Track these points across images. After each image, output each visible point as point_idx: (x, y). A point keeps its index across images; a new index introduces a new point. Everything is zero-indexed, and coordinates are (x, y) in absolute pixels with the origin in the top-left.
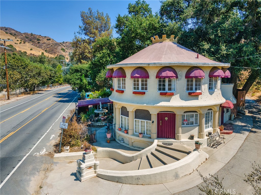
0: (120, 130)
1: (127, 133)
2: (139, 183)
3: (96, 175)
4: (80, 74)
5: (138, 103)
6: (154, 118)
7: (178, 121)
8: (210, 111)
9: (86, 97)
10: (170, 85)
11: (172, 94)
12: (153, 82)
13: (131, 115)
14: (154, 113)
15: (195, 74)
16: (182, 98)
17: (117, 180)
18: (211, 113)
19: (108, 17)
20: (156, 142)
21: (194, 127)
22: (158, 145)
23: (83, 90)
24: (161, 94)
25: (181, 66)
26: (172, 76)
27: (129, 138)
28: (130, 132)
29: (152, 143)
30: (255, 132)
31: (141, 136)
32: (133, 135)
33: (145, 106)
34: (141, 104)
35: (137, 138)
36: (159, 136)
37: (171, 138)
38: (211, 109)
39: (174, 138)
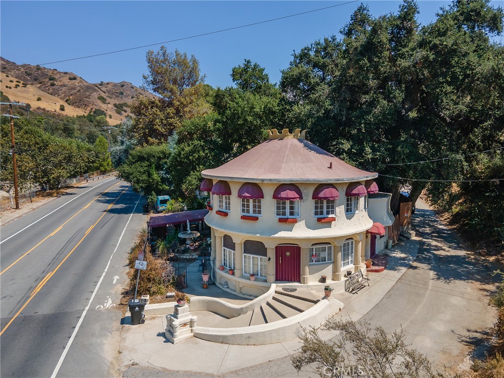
0: (223, 268)
1: (233, 274)
2: (250, 343)
3: (192, 334)
4: (147, 163)
5: (248, 233)
6: (271, 254)
7: (304, 257)
8: (350, 241)
9: (159, 204)
10: (292, 208)
11: (295, 221)
12: (268, 205)
13: (239, 248)
14: (270, 247)
15: (325, 194)
16: (309, 226)
17: (222, 340)
18: (352, 244)
19: (195, 61)
20: (274, 287)
21: (326, 265)
22: (276, 292)
23: (153, 192)
24: (281, 220)
25: (307, 184)
26: (294, 197)
27: (236, 281)
28: (237, 272)
29: (268, 288)
30: (416, 268)
31: (253, 278)
32: (242, 277)
33: (258, 237)
34: (252, 233)
35: (248, 282)
36: (279, 278)
37: (295, 281)
38: (352, 238)
39: (299, 281)
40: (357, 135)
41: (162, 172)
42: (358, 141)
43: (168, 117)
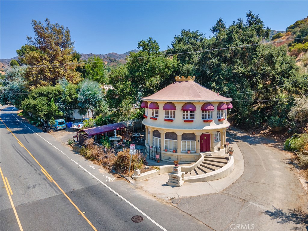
0: (166, 150)
1: (176, 152)
2: (216, 179)
3: (184, 181)
4: (46, 98)
6: (198, 138)
7: (212, 139)
9: (58, 125)
10: (209, 115)
11: (210, 121)
12: (198, 113)
14: (198, 134)
16: (216, 123)
17: (202, 180)
20: (203, 155)
21: (218, 142)
22: (204, 157)
23: (52, 117)
24: (204, 121)
25: (215, 102)
26: (210, 109)
27: (178, 155)
28: (179, 151)
31: (189, 152)
32: (183, 152)
33: (195, 130)
34: (192, 129)
35: (187, 154)
36: (202, 151)
37: (208, 151)
39: (210, 151)
40: (218, 80)
41: (58, 104)
42: (218, 83)
43: (54, 67)
